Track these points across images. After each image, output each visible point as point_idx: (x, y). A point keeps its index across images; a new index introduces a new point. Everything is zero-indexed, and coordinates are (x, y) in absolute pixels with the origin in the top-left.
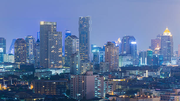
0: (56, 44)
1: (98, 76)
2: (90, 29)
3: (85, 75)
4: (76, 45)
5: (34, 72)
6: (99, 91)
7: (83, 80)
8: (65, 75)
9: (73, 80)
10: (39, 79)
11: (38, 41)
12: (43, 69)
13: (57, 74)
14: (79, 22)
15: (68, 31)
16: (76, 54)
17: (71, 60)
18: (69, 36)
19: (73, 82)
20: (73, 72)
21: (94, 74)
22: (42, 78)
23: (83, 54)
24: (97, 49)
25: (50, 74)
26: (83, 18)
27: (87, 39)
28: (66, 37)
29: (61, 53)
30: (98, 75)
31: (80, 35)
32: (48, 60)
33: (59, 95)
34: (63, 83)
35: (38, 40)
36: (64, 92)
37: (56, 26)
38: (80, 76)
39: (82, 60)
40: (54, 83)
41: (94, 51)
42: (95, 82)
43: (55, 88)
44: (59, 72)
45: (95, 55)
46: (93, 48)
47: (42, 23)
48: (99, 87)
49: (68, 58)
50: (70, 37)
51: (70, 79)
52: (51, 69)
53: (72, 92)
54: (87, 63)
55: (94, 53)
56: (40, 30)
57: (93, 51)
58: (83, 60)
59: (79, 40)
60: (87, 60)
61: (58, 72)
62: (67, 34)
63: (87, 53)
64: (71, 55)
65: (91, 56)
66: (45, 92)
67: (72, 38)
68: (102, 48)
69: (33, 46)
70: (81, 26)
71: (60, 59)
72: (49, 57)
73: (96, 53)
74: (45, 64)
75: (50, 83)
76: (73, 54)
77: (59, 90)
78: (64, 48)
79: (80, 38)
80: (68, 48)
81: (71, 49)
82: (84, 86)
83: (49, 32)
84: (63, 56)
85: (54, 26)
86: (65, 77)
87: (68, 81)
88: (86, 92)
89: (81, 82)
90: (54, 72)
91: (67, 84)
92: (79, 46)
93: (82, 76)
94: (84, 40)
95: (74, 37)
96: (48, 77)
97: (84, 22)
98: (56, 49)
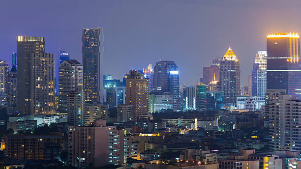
0: (44, 74)
1: (114, 129)
2: (102, 50)
3: (92, 126)
4: (78, 75)
5: (7, 122)
6: (115, 154)
7: (90, 135)
8: (59, 126)
9: (72, 135)
10: (16, 133)
11: (14, 69)
12: (21, 116)
13: (46, 125)
14: (83, 37)
15: (64, 52)
16: (77, 91)
17: (68, 100)
18: (65, 62)
19: (72, 138)
20: (72, 121)
21: (108, 124)
22: (20, 132)
23: (90, 92)
24: (113, 83)
25: (33, 124)
26: (89, 31)
27: (96, 66)
28: (61, 62)
29: (52, 90)
30: (115, 127)
31: (84, 59)
32: (29, 101)
33: (49, 159)
34: (55, 140)
35: (14, 67)
36: (58, 155)
37: (43, 43)
38: (85, 128)
39: (87, 102)
40: (41, 140)
41: (108, 86)
42: (109, 137)
43: (41, 148)
44: (49, 121)
45: (110, 93)
46: (106, 82)
47: (20, 39)
48: (116, 147)
49: (65, 98)
50: (67, 63)
51: (68, 133)
52: (36, 116)
53: (71, 154)
54: (96, 107)
55: (108, 89)
56: (18, 51)
57: (106, 86)
58: (89, 102)
59: (82, 67)
60: (95, 101)
61: (46, 122)
62: (63, 58)
63: (96, 89)
64: (69, 93)
65: (103, 94)
66: (25, 154)
67: (70, 65)
68: (122, 81)
69: (4, 78)
70: (86, 44)
71: (51, 99)
72: (32, 96)
73: (112, 89)
74: (25, 107)
75: (34, 139)
76: (73, 91)
77: (49, 151)
78: (58, 80)
79: (84, 65)
80: (65, 81)
81: (70, 82)
82: (91, 145)
83: (33, 54)
84: (56, 95)
85: (41, 43)
86: (59, 129)
87: (63, 137)
88: (94, 154)
89: (86, 137)
90: (40, 122)
91: (62, 142)
92: (82, 78)
93: (88, 128)
94: (91, 67)
95: (75, 62)
96: (30, 130)
97: (90, 37)
98: (45, 83)
